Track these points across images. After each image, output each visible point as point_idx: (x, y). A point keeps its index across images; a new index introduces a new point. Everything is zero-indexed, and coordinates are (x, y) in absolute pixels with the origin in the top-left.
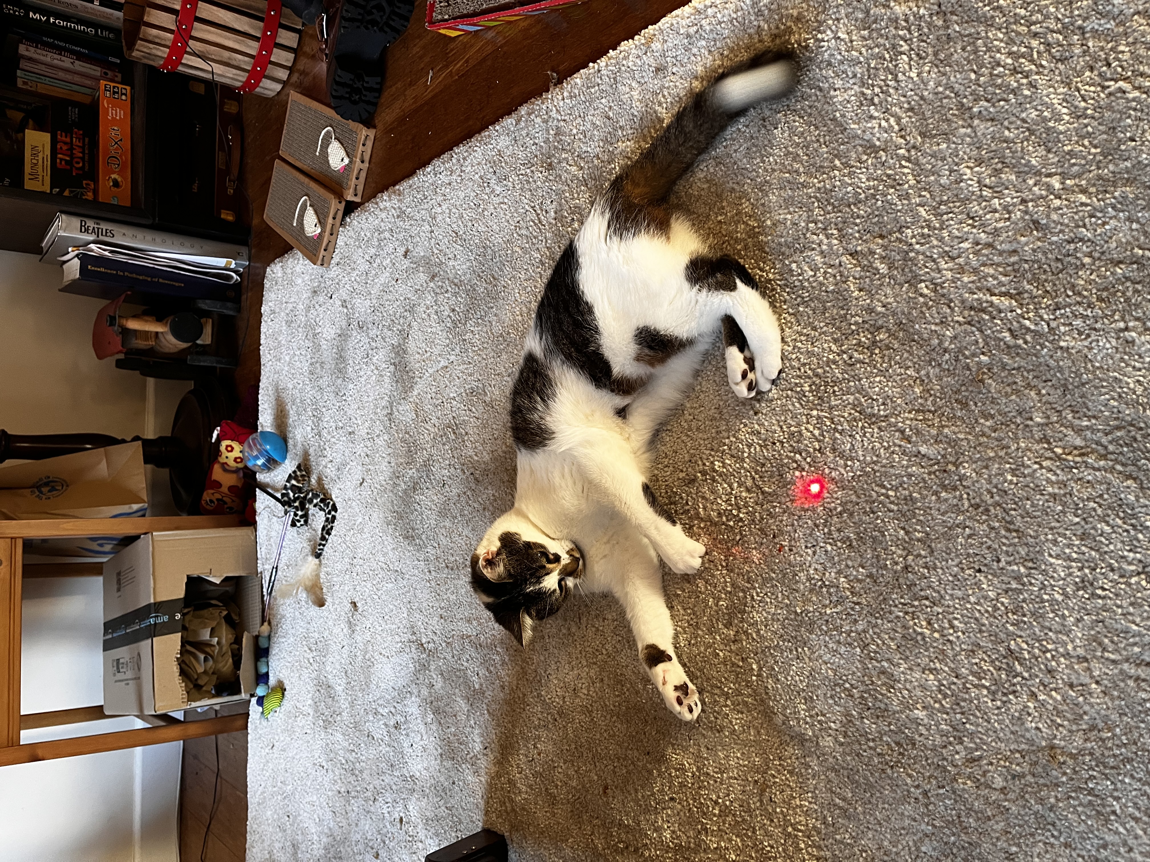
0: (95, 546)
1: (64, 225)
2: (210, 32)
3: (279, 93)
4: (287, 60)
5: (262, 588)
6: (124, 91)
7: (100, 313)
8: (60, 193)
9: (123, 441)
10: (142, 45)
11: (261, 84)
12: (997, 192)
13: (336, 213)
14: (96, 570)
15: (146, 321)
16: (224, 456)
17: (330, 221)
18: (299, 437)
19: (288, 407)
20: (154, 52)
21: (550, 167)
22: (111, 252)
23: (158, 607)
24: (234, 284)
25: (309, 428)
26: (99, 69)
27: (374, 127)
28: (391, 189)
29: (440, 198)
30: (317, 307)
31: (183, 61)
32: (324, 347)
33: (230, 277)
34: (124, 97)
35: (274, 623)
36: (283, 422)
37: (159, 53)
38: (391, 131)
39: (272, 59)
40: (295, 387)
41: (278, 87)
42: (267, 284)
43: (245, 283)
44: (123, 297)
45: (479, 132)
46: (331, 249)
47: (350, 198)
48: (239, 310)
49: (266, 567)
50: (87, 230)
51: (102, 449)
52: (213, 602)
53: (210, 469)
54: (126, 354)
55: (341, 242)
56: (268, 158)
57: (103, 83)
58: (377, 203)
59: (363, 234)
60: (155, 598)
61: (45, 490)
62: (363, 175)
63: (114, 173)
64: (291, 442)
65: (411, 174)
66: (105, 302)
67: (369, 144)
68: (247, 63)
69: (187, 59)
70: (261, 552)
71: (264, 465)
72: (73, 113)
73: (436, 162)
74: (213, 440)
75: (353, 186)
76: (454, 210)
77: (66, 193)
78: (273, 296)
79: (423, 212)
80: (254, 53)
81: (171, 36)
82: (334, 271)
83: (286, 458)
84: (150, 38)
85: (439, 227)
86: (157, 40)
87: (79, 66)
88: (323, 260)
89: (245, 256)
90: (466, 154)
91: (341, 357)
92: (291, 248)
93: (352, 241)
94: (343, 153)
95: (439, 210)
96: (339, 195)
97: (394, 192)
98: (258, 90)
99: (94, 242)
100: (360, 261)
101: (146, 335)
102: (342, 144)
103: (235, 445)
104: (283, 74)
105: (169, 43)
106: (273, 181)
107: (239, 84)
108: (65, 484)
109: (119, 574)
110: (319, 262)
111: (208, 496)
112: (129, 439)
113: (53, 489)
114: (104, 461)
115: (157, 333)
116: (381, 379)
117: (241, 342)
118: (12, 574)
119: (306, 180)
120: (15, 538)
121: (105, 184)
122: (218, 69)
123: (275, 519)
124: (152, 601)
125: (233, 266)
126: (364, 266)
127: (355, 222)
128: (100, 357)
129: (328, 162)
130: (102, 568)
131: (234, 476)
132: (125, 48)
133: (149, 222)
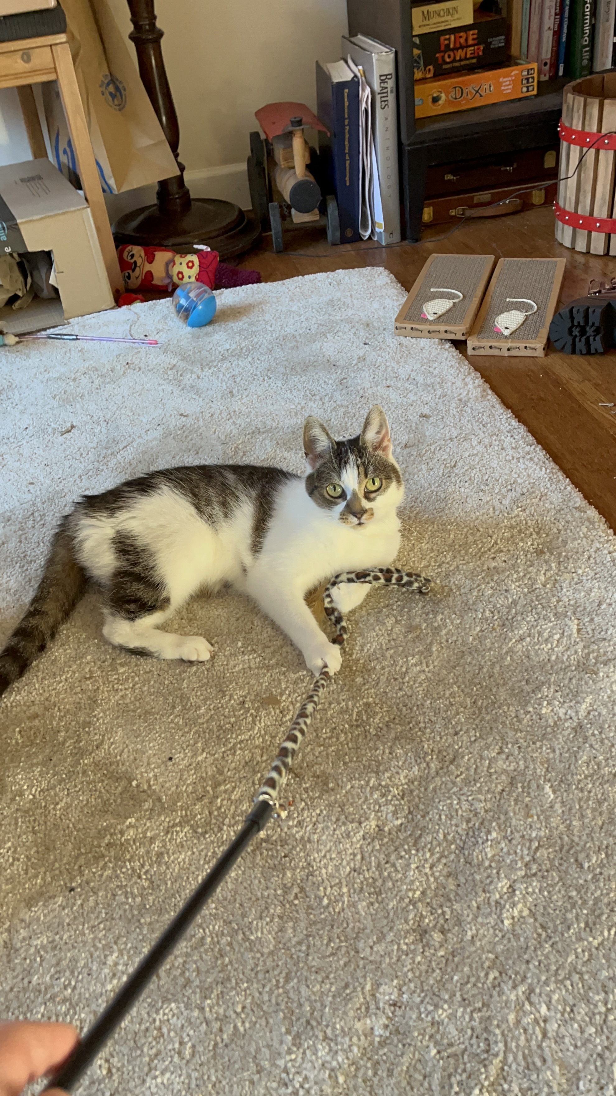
0: (63, 145)
1: (383, 58)
2: (607, 168)
3: (561, 245)
4: (595, 248)
5: (53, 327)
6: (531, 88)
7: (302, 107)
8: (415, 45)
9: (176, 156)
10: (579, 103)
11: (566, 226)
12: (602, 1028)
13: (451, 332)
14: (39, 151)
15: (304, 156)
16: (182, 260)
17: (442, 328)
18: (216, 337)
19: (245, 319)
20: (576, 116)
21: (540, 553)
22: (366, 110)
23: (14, 228)
24: (359, 234)
25: (228, 347)
26: (549, 56)
27: (546, 355)
28: (487, 386)
29: (486, 441)
30: (353, 330)
31: (572, 146)
32: (314, 348)
33: (365, 227)
34: (525, 89)
35: (20, 347)
36: (228, 316)
37: (575, 121)
38: (546, 373)
39: (594, 234)
40: (266, 322)
41: (568, 244)
42: (367, 270)
43: (363, 246)
44: (324, 129)
45: (562, 468)
46: (414, 333)
47: (470, 344)
48: (334, 245)
49: (76, 327)
50: (383, 81)
51: (164, 137)
52: (29, 280)
53: (166, 248)
54: (266, 140)
55: (424, 342)
56: (494, 245)
57: (535, 66)
58: (469, 374)
59: (436, 365)
60: (22, 223)
61: (111, 88)
62: (496, 352)
63: (447, 96)
64: (209, 329)
65: (507, 404)
66: (315, 110)
67: (528, 353)
68: (584, 210)
69: (575, 151)
70: (90, 319)
71: (181, 307)
72: (498, 42)
73: (522, 429)
74: (195, 246)
75: (482, 344)
76: (477, 459)
77: (416, 52)
78: (355, 280)
79: (469, 426)
80: (596, 214)
81: (594, 129)
82: (392, 342)
83: (193, 326)
84: (588, 108)
85: (457, 447)
86: (587, 117)
87: (548, 37)
88: (401, 328)
89: (390, 241)
90: (536, 460)
91: (307, 367)
92: (408, 290)
93: (426, 354)
94: (513, 327)
95: (475, 443)
96: (470, 332)
97: (484, 391)
98: (560, 224)
99: (373, 92)
100: (408, 368)
101: (289, 157)
102: (523, 324)
103: (196, 269)
104: (581, 246)
105: (587, 130)
106: (472, 256)
107: (561, 204)
108: (121, 107)
109: (40, 178)
110: (399, 325)
111: (138, 251)
112: (179, 159)
113: (113, 96)
114: (151, 142)
115: (294, 168)
116: (293, 414)
117: (302, 252)
118: (17, 76)
119: (479, 293)
120: (56, 71)
121: (434, 88)
122: (572, 182)
123: (127, 327)
124: (18, 221)
125: (378, 230)
126: (403, 373)
127: (446, 354)
128: (258, 114)
129: (502, 312)
130: (42, 157)
131: (164, 274)
132: (573, 83)
133: (404, 140)
